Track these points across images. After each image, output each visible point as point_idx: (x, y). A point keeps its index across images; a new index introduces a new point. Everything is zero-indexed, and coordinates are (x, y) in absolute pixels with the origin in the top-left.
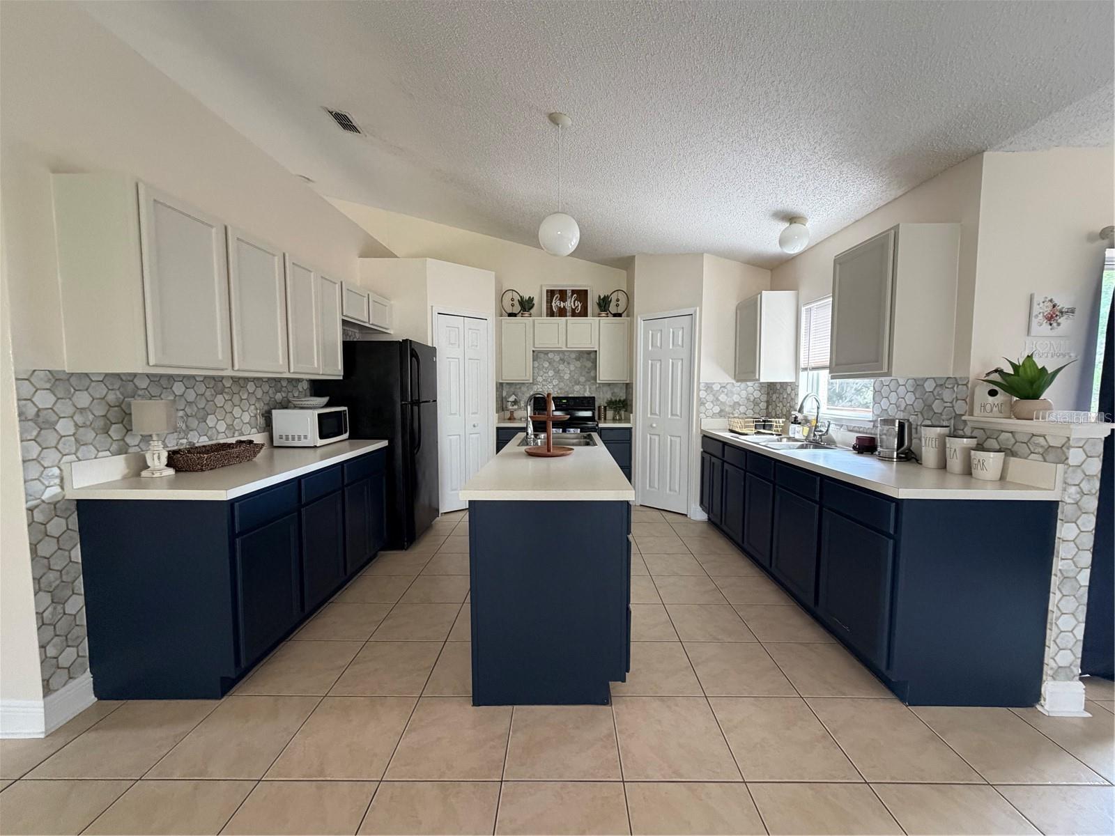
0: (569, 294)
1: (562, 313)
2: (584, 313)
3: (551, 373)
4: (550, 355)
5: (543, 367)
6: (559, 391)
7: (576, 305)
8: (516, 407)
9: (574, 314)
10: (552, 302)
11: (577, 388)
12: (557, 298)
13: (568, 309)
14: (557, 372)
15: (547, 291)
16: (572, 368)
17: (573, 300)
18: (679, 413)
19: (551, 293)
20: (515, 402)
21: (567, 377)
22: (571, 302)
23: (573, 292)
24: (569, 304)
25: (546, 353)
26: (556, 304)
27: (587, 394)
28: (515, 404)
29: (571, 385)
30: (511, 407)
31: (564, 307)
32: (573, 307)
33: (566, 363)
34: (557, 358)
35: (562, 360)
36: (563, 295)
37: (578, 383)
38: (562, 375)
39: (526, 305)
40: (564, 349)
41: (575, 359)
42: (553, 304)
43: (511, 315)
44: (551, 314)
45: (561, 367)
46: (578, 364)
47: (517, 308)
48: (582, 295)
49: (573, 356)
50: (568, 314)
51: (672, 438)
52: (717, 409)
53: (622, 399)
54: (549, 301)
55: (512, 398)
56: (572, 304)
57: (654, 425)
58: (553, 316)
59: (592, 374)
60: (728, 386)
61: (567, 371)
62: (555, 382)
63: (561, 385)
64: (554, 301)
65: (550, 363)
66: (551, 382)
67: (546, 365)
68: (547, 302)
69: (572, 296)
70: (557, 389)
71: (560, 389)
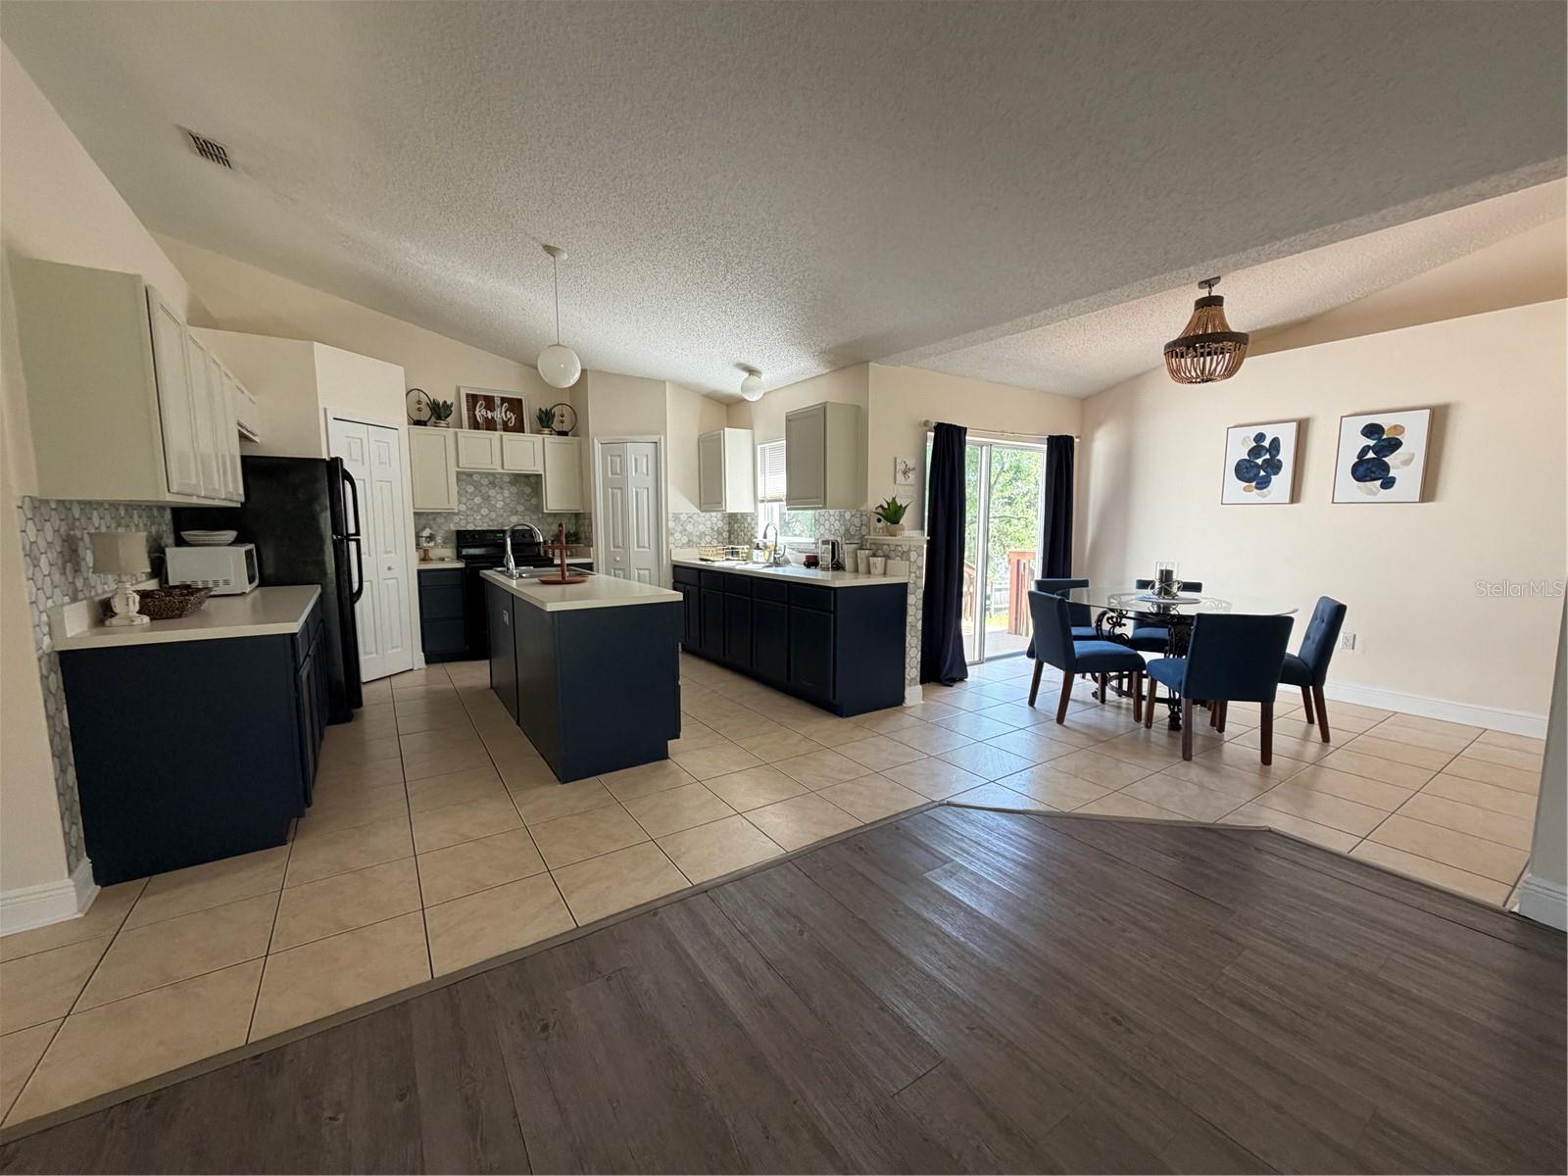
0: (498, 402)
1: (490, 425)
2: (519, 428)
3: (478, 500)
4: (477, 478)
6: (490, 523)
7: (509, 417)
8: (432, 544)
9: (506, 428)
10: (475, 410)
11: (513, 518)
12: (481, 405)
13: (498, 420)
14: (486, 499)
15: (468, 395)
16: (506, 493)
17: (503, 410)
18: (647, 545)
19: (473, 399)
20: (431, 538)
21: (500, 504)
22: (501, 413)
23: (504, 400)
24: (499, 415)
25: (470, 475)
26: (481, 413)
28: (431, 540)
29: (505, 515)
30: (425, 545)
31: (493, 418)
32: (505, 420)
33: (497, 488)
34: (485, 482)
35: (493, 484)
36: (489, 402)
37: (516, 513)
38: (493, 502)
39: (439, 412)
40: (500, 470)
41: (510, 482)
42: (477, 413)
43: (419, 423)
44: (475, 425)
45: (492, 493)
46: (514, 490)
47: (426, 414)
48: (515, 405)
49: (506, 479)
50: (498, 427)
51: (641, 572)
52: (685, 540)
53: (572, 532)
54: (472, 409)
55: (426, 533)
56: (503, 414)
57: (618, 559)
58: (479, 429)
59: (534, 501)
60: (695, 517)
61: (499, 497)
62: (484, 511)
63: (493, 515)
64: (478, 409)
65: (475, 487)
66: (478, 511)
67: (470, 489)
68: (468, 410)
69: (502, 404)
70: (487, 520)
71: (492, 520)
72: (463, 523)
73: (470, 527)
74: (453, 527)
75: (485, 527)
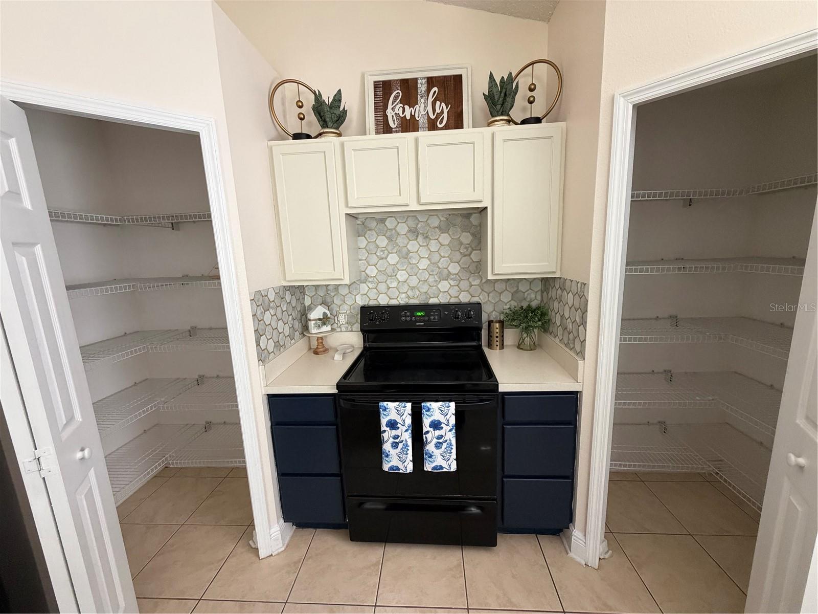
0: (422, 87)
1: (409, 125)
2: (456, 122)
3: (393, 259)
4: (390, 223)
5: (378, 247)
6: (410, 293)
7: (438, 111)
9: (432, 126)
10: (385, 106)
11: (444, 285)
12: (396, 97)
13: (422, 118)
14: (405, 256)
15: (376, 85)
16: (434, 245)
17: (430, 99)
19: (384, 89)
20: (324, 320)
21: (424, 264)
22: (426, 107)
23: (431, 82)
24: (423, 109)
26: (394, 110)
27: (465, 298)
28: (324, 324)
29: (431, 279)
31: (413, 116)
32: (433, 117)
33: (420, 238)
34: (403, 229)
35: (414, 232)
36: (408, 89)
38: (414, 261)
39: (329, 115)
40: (414, 207)
42: (390, 113)
43: (297, 136)
44: (384, 128)
45: (413, 246)
46: (445, 239)
47: (312, 124)
48: (449, 87)
49: (435, 222)
50: (421, 127)
53: (534, 304)
54: (381, 107)
55: (317, 313)
56: (430, 108)
59: (475, 256)
61: (424, 253)
62: (402, 276)
63: (414, 281)
64: (390, 106)
65: (390, 239)
66: (393, 276)
67: (383, 242)
68: (376, 109)
69: (428, 90)
70: (405, 288)
71: (412, 288)
72: (372, 294)
73: (383, 301)
74: (361, 301)
75: (402, 300)
